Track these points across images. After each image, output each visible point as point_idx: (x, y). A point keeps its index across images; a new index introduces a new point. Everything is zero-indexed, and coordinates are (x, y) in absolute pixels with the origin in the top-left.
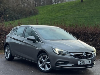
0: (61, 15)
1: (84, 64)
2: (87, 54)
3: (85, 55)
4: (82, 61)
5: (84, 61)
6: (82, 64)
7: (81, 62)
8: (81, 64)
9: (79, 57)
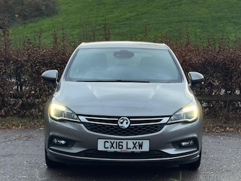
0: (129, 14)
1: (118, 150)
2: (132, 122)
3: (125, 125)
4: (112, 141)
5: (118, 141)
6: (112, 150)
7: (108, 145)
8: (109, 150)
9: (104, 130)
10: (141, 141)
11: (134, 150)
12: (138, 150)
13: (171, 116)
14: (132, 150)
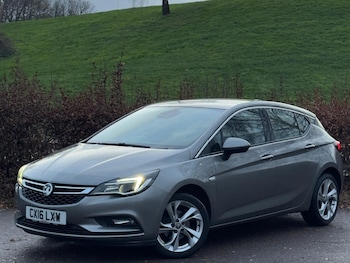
1: (40, 220)
3: (47, 193)
4: (36, 209)
5: (40, 210)
6: (36, 219)
7: (33, 213)
8: (33, 219)
10: (58, 212)
11: (52, 222)
12: (55, 222)
13: (96, 187)
14: (50, 222)
